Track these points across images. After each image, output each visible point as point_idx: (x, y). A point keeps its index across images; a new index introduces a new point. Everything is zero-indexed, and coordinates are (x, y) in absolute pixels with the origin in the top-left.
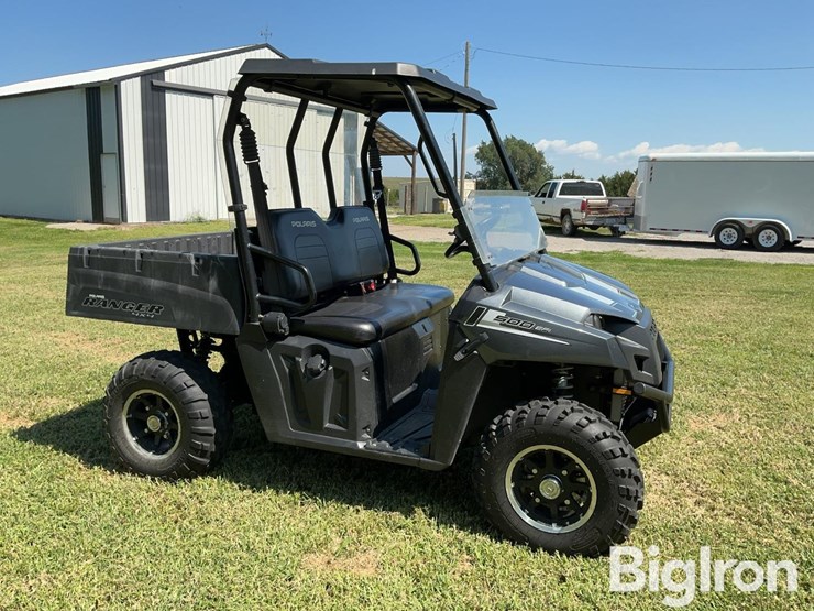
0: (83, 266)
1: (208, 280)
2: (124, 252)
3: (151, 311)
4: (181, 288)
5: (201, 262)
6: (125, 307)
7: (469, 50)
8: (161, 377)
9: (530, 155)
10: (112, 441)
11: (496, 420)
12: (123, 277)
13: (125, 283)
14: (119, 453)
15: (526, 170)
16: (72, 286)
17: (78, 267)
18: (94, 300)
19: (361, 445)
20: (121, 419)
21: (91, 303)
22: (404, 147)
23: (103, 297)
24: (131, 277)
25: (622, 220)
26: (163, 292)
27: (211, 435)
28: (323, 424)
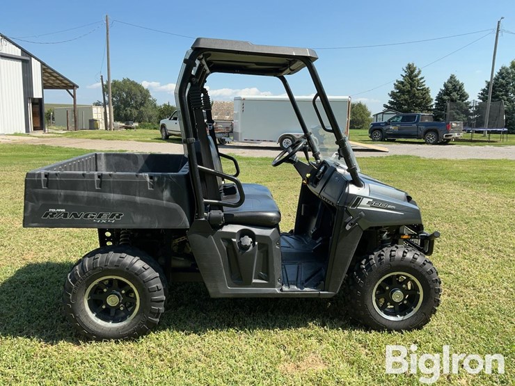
0: (41, 188)
1: (162, 191)
2: (83, 175)
3: (112, 217)
4: (138, 199)
5: (156, 179)
6: (86, 216)
7: (109, 21)
8: (124, 265)
9: (141, 92)
10: (76, 319)
11: (363, 262)
12: (83, 194)
13: (85, 199)
14: (83, 327)
15: (139, 101)
16: (30, 204)
17: (37, 188)
18: (54, 213)
19: (277, 290)
20: (83, 302)
21: (52, 216)
22: (66, 84)
23: (64, 210)
24: (92, 194)
25: (226, 135)
26: (121, 204)
27: (162, 301)
28: (251, 281)
